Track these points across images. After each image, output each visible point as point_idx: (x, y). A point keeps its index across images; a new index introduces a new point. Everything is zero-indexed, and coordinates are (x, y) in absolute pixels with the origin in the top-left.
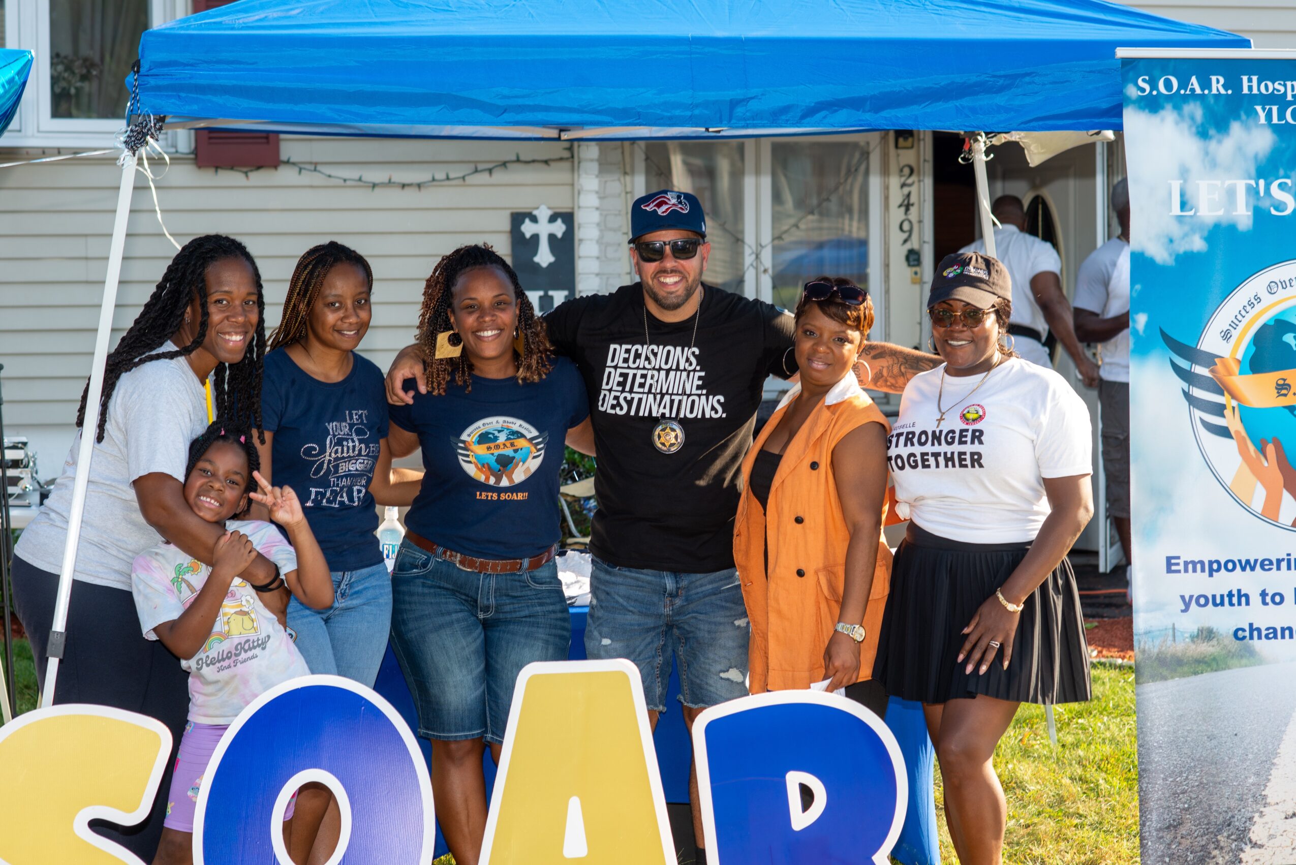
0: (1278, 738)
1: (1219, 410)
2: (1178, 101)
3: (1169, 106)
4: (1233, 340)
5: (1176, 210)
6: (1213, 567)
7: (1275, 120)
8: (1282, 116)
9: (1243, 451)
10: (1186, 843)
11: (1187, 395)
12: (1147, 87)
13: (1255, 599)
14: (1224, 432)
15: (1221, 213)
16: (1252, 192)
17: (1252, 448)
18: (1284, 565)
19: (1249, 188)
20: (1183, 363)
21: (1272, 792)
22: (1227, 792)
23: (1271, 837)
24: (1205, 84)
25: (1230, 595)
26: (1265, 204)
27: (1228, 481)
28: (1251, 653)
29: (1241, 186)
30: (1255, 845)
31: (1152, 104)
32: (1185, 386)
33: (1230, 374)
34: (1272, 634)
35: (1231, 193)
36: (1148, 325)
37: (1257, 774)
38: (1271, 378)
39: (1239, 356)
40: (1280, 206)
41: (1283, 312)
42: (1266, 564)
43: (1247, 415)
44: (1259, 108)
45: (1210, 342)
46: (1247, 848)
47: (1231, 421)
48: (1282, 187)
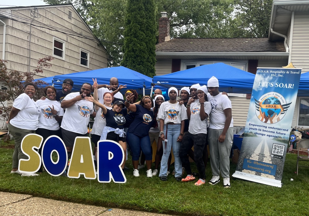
0: (257, 146)
1: (259, 108)
2: (262, 73)
3: (261, 74)
4: (262, 100)
5: (259, 85)
6: (254, 125)
7: (273, 76)
8: (274, 75)
9: (260, 113)
10: (244, 155)
11: (256, 106)
12: (259, 72)
13: (258, 130)
14: (259, 110)
15: (264, 86)
16: (268, 84)
17: (262, 113)
18: (262, 126)
19: (268, 83)
20: (256, 102)
21: (255, 152)
22: (250, 150)
23: (254, 157)
24: (266, 72)
25: (255, 129)
26: (270, 85)
27: (258, 116)
28: (256, 136)
29: (267, 83)
30: (252, 157)
31: (259, 73)
32: (256, 105)
33: (261, 104)
34: (259, 134)
35: (266, 84)
36: (253, 98)
37: (254, 149)
38: (265, 105)
39: (262, 102)
40: (271, 86)
41: (269, 98)
42: (260, 126)
43: (262, 109)
44: (272, 74)
45: (260, 100)
46: (251, 157)
47: (260, 109)
48: (272, 84)
